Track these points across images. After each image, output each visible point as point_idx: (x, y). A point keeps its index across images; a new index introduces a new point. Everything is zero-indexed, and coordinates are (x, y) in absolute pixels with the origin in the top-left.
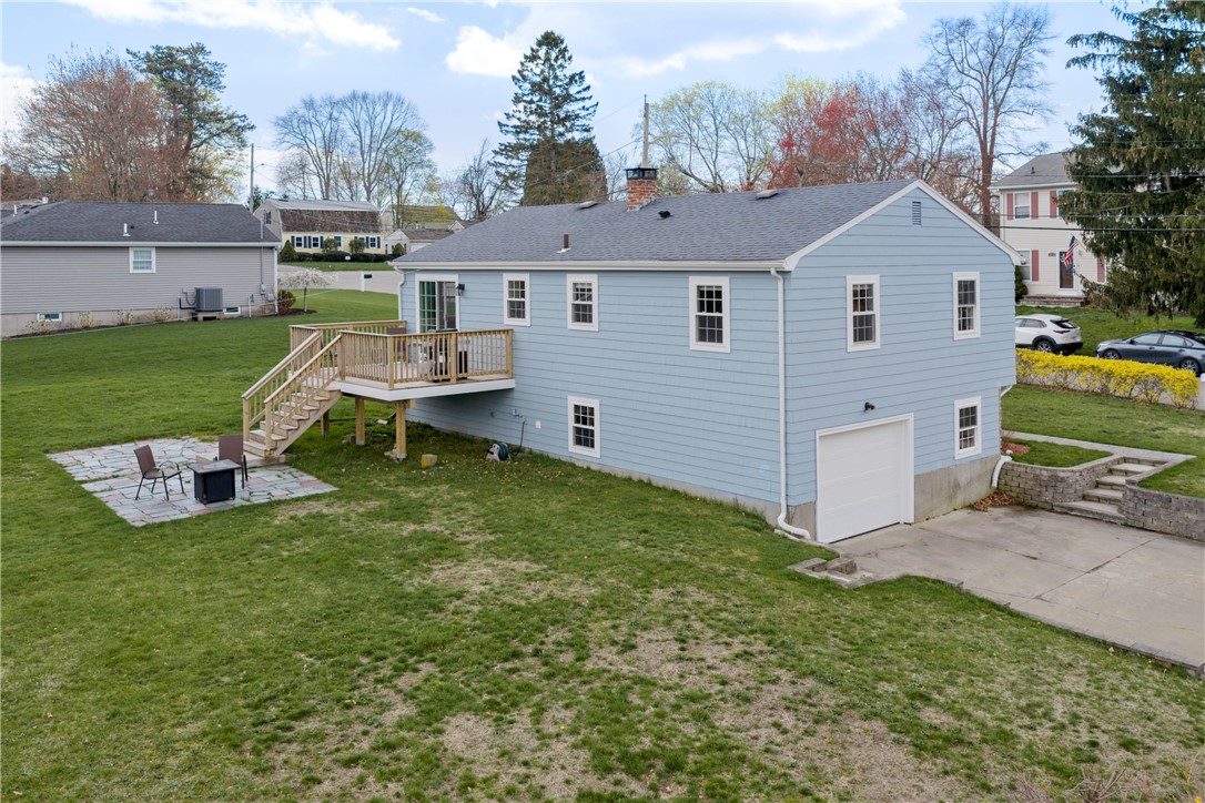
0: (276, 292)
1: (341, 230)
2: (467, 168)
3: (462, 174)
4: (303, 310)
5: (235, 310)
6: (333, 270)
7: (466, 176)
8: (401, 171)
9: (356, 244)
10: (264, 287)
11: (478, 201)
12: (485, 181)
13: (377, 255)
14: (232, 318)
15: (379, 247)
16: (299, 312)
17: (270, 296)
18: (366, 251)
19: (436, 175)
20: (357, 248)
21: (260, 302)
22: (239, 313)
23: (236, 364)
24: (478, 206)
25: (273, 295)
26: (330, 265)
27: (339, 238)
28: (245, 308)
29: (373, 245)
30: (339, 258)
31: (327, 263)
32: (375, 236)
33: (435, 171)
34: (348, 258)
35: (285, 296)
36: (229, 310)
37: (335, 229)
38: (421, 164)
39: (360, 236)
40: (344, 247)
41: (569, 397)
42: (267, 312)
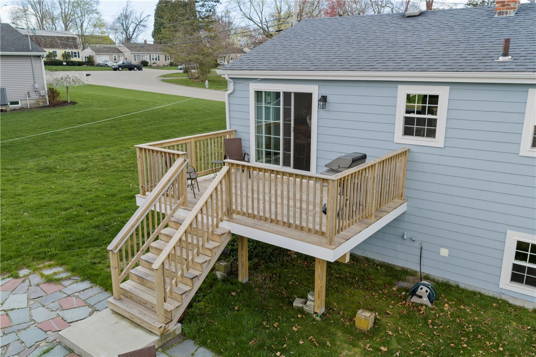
0: (46, 89)
1: (56, 47)
2: (120, 14)
3: (116, 17)
4: (67, 102)
5: (17, 103)
6: (57, 70)
7: (119, 18)
8: (82, 16)
9: (66, 56)
10: (36, 86)
11: (127, 33)
12: (130, 22)
13: (79, 62)
14: (14, 110)
15: (79, 57)
16: (65, 103)
17: (42, 93)
18: (72, 59)
19: (102, 18)
20: (67, 58)
21: (34, 96)
22: (20, 105)
23: (34, 153)
24: (127, 35)
25: (44, 92)
26: (55, 67)
27: (56, 52)
28: (24, 102)
29: (76, 56)
30: (59, 63)
31: (52, 66)
32: (76, 51)
33: (101, 15)
34: (65, 63)
35: (53, 93)
36: (12, 103)
37: (52, 46)
38: (93, 11)
39: (68, 50)
40: (59, 57)
41: (509, 232)
42: (41, 104)
